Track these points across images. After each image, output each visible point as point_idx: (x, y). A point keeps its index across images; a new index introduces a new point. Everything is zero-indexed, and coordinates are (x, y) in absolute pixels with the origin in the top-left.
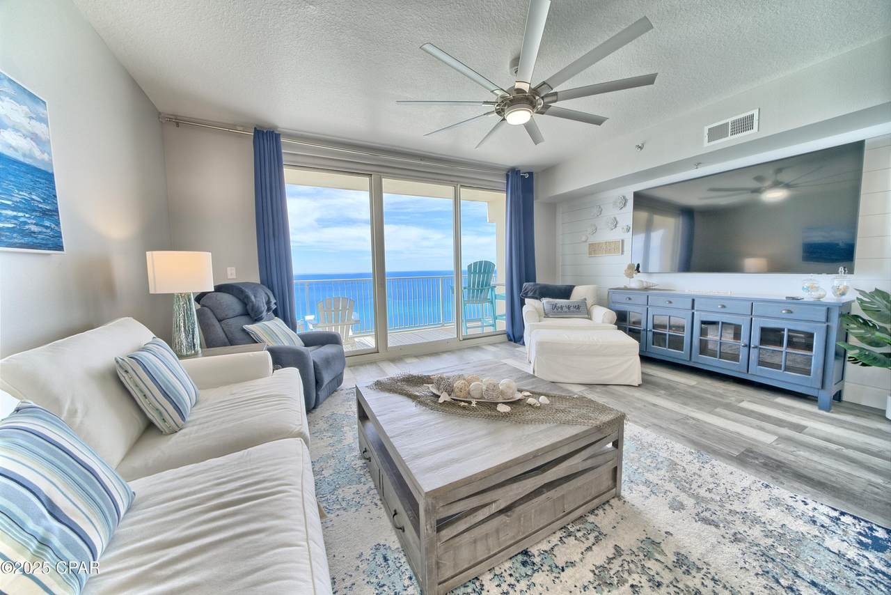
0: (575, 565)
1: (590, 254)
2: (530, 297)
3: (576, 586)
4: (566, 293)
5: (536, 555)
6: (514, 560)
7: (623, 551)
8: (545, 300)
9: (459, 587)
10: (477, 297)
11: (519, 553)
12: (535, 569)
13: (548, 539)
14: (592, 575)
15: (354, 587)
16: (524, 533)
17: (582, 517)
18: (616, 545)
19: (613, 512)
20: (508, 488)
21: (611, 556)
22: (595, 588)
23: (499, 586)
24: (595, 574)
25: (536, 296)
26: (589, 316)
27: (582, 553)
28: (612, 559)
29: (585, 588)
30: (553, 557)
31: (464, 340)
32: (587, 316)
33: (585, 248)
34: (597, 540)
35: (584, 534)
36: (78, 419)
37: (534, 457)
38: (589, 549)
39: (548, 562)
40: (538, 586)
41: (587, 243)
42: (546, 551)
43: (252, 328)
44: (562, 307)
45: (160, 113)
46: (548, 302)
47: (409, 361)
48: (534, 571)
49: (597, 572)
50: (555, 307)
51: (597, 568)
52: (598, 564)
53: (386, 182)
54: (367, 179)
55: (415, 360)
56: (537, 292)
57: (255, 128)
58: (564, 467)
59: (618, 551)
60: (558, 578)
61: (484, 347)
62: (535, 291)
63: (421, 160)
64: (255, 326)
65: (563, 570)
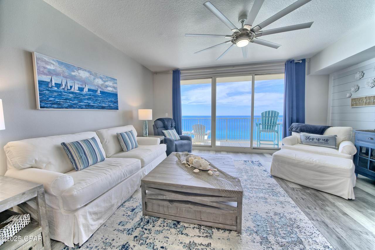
0: (187, 236)
1: (352, 105)
2: (294, 131)
3: (179, 240)
4: (321, 131)
5: (181, 225)
6: (173, 221)
7: (211, 246)
8: (302, 134)
9: (153, 216)
10: (270, 129)
11: (176, 221)
12: (175, 227)
13: (190, 224)
14: (189, 242)
15: (137, 202)
16: (179, 215)
17: (212, 227)
18: (210, 243)
19: (227, 235)
20: (170, 193)
21: (203, 244)
22: (184, 245)
23: (161, 223)
24: (190, 243)
25: (298, 131)
26: (337, 147)
27: (195, 236)
28: (202, 245)
29: (182, 243)
30: (185, 229)
31: (253, 149)
32: (334, 147)
33: (349, 101)
34: (207, 236)
35: (204, 232)
36: (107, 143)
37: (182, 187)
38: (199, 236)
39: (181, 229)
40: (170, 231)
41: (351, 98)
42: (184, 226)
43: (165, 132)
44: (313, 139)
45: (152, 72)
46: (303, 135)
47: (222, 153)
48: (174, 228)
49: (191, 243)
50: (308, 138)
51: (193, 242)
52: (195, 242)
53: (218, 79)
54: (211, 79)
55: (225, 153)
56: (299, 129)
57: (173, 70)
58: (198, 199)
59: (209, 245)
60: (178, 234)
61: (265, 155)
62: (297, 128)
63: (233, 67)
64: (165, 131)
65: (182, 234)
